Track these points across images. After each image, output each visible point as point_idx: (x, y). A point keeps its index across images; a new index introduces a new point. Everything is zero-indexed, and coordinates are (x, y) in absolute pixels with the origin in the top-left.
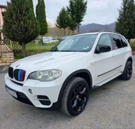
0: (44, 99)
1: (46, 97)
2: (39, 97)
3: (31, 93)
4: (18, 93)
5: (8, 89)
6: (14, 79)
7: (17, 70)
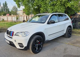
0: (21, 45)
1: (22, 44)
2: (19, 44)
3: (16, 42)
4: (10, 42)
5: (6, 40)
6: (9, 36)
7: (10, 32)
